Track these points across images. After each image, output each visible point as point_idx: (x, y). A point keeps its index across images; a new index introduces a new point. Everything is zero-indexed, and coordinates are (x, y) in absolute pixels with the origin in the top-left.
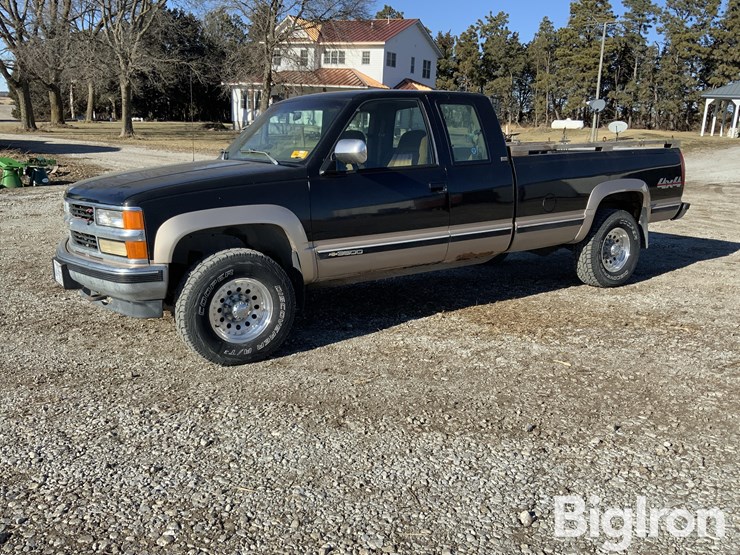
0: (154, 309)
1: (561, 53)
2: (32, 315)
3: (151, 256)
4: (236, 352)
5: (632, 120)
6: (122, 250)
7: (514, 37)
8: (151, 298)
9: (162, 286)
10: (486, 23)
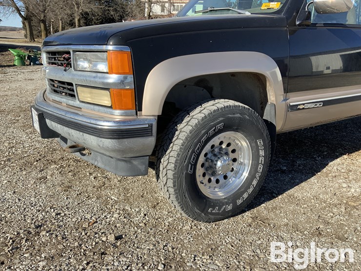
0: (140, 167)
2: (19, 151)
3: (139, 107)
4: (219, 210)
6: (105, 99)
8: (137, 155)
9: (150, 141)
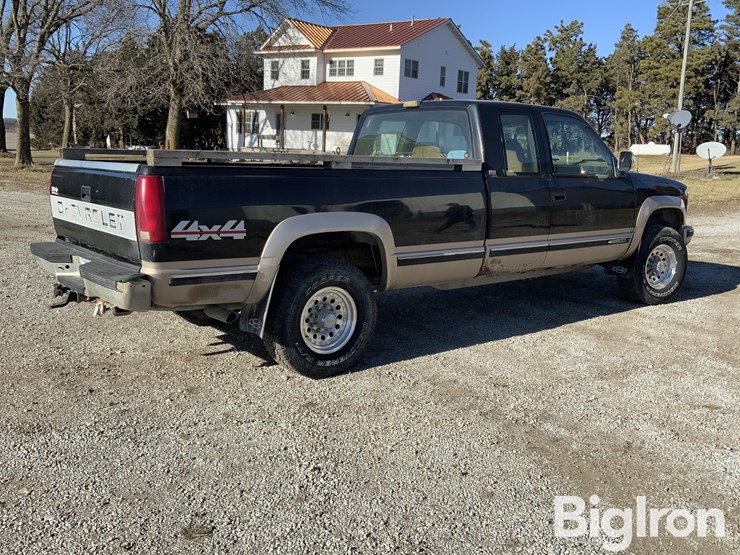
1: (646, 65)
5: (736, 145)
7: (590, 50)
10: (556, 33)
